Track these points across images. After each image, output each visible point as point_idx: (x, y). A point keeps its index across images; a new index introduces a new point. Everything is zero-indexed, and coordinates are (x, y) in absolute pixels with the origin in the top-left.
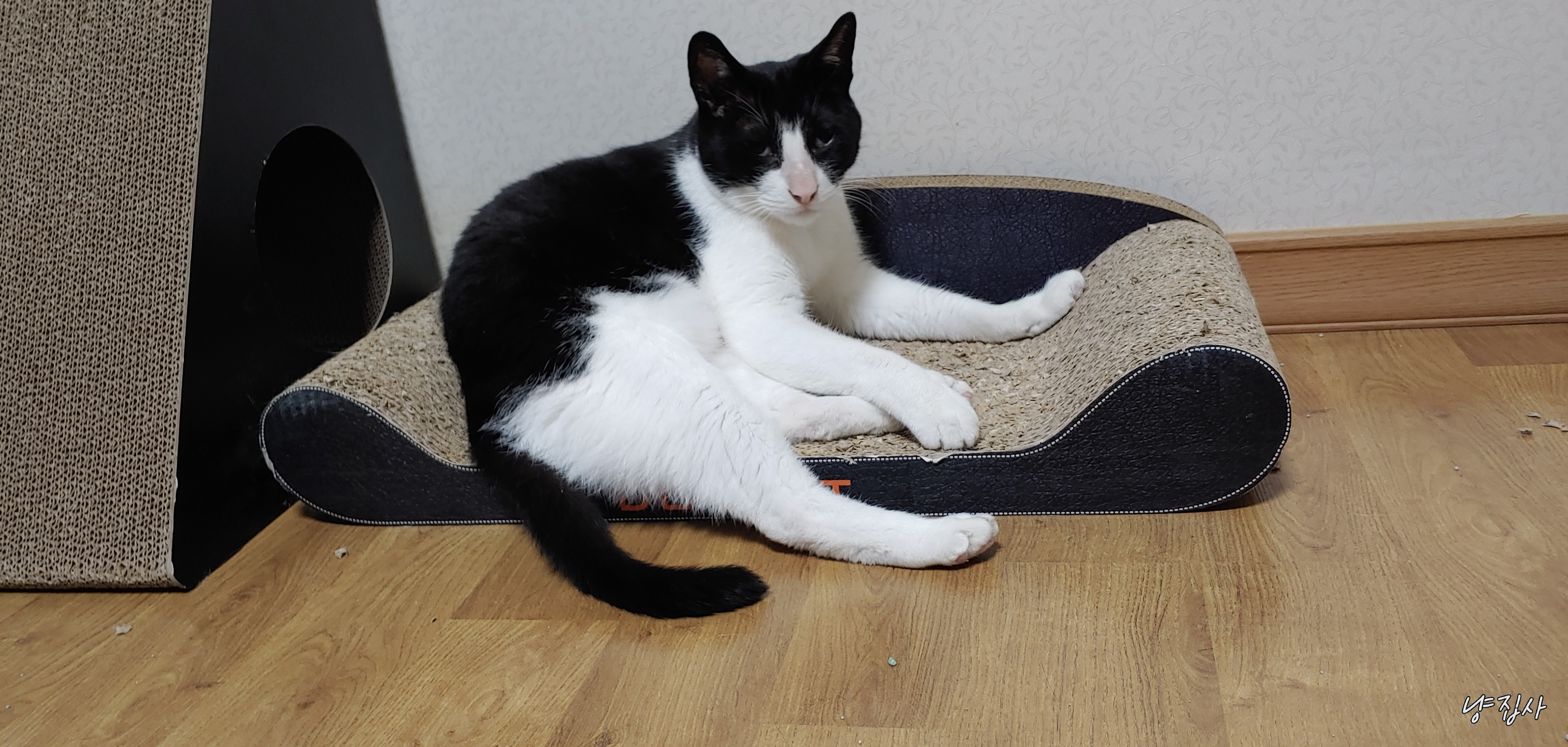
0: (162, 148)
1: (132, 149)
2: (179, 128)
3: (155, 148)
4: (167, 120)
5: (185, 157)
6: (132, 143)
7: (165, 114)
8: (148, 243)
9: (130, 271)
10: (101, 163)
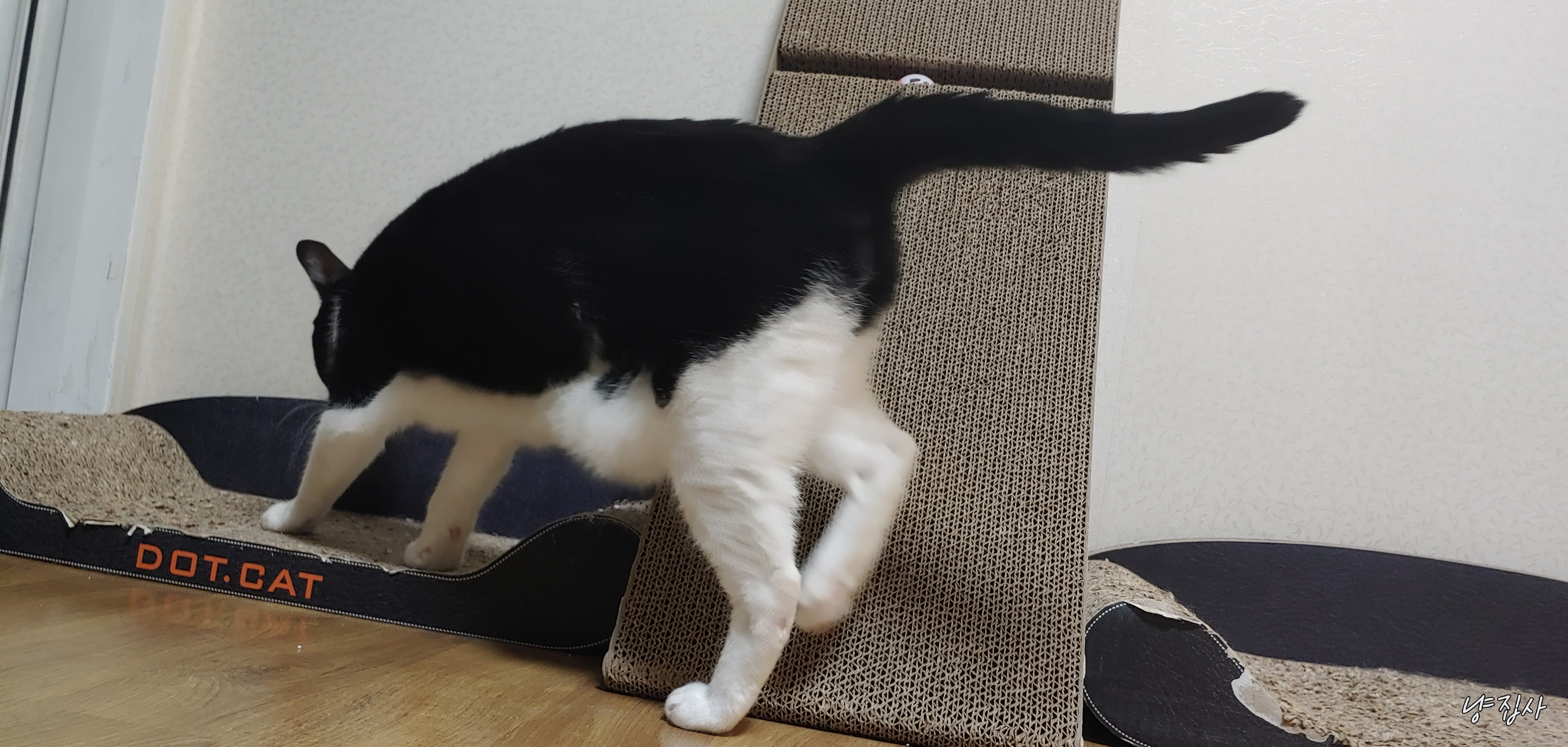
0: (1057, 362)
1: (1023, 356)
2: (1075, 349)
3: (1049, 360)
4: (1062, 340)
5: (1082, 374)
6: (1024, 351)
7: (1059, 335)
8: (1043, 438)
9: (1023, 456)
10: (988, 360)
